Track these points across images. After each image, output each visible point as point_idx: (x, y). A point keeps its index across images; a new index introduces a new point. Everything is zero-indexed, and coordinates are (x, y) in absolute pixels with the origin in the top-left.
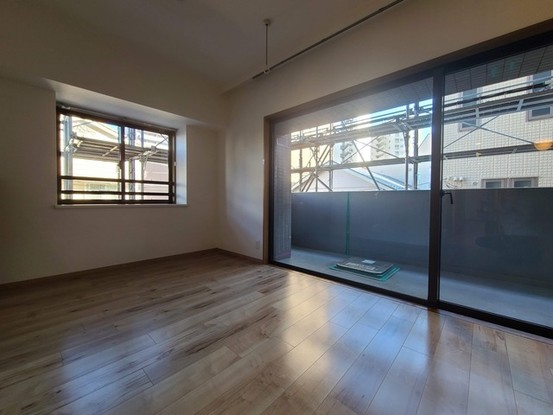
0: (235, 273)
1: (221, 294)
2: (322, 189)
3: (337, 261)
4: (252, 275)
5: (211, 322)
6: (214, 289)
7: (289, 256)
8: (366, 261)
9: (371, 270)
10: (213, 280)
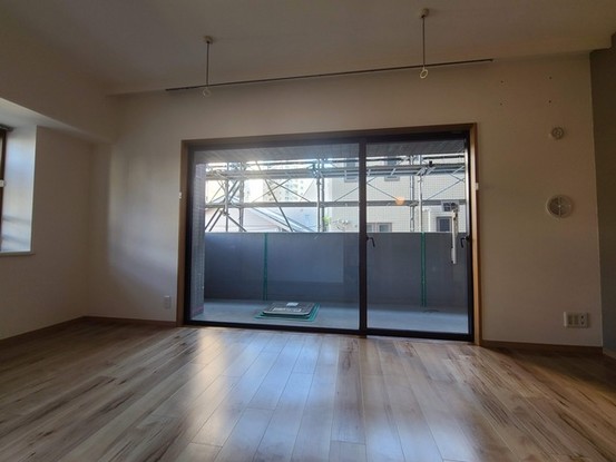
0: (142, 347)
1: (138, 380)
2: (234, 229)
3: (262, 308)
4: (170, 344)
5: (147, 421)
6: (120, 376)
7: (201, 312)
8: (290, 304)
9: (299, 312)
10: (108, 365)
